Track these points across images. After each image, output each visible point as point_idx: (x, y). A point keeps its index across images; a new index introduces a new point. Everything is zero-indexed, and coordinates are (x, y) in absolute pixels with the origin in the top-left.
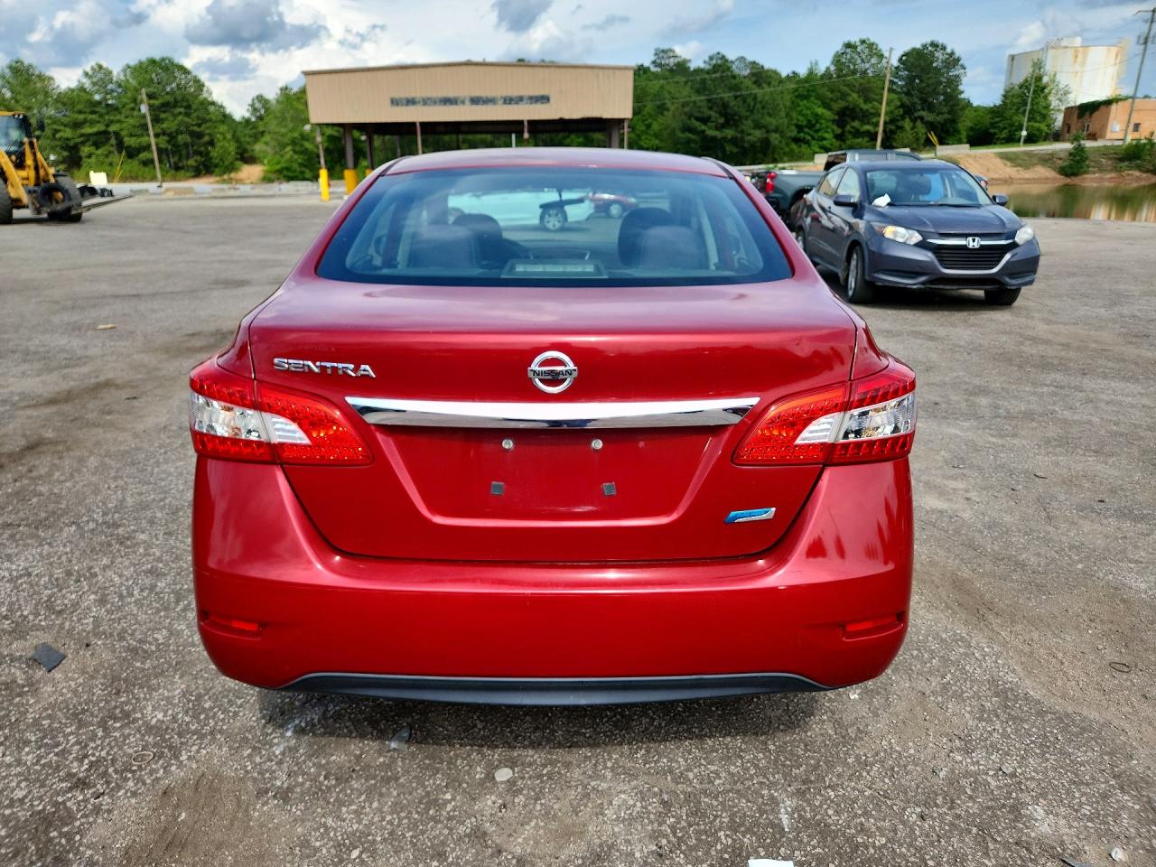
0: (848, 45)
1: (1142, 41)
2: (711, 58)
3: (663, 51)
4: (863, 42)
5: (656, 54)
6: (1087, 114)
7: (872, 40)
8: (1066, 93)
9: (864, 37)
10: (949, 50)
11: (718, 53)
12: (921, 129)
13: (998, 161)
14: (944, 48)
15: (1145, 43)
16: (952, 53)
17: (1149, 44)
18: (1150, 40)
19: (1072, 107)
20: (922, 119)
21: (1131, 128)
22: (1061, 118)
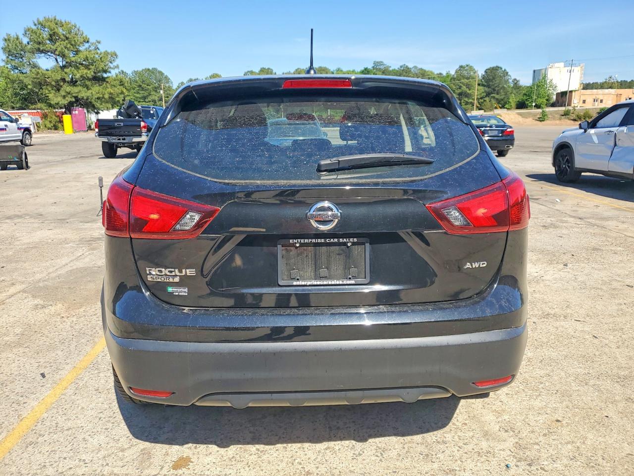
0: (461, 67)
1: (569, 71)
2: (401, 67)
3: (377, 62)
4: (467, 66)
5: (374, 64)
6: (564, 96)
7: (471, 65)
8: (556, 87)
9: (468, 64)
10: (503, 69)
11: (405, 65)
12: (493, 101)
13: (517, 115)
14: (501, 69)
15: (570, 72)
16: (505, 70)
18: (572, 71)
19: (558, 93)
20: (494, 97)
21: (582, 102)
22: (555, 97)
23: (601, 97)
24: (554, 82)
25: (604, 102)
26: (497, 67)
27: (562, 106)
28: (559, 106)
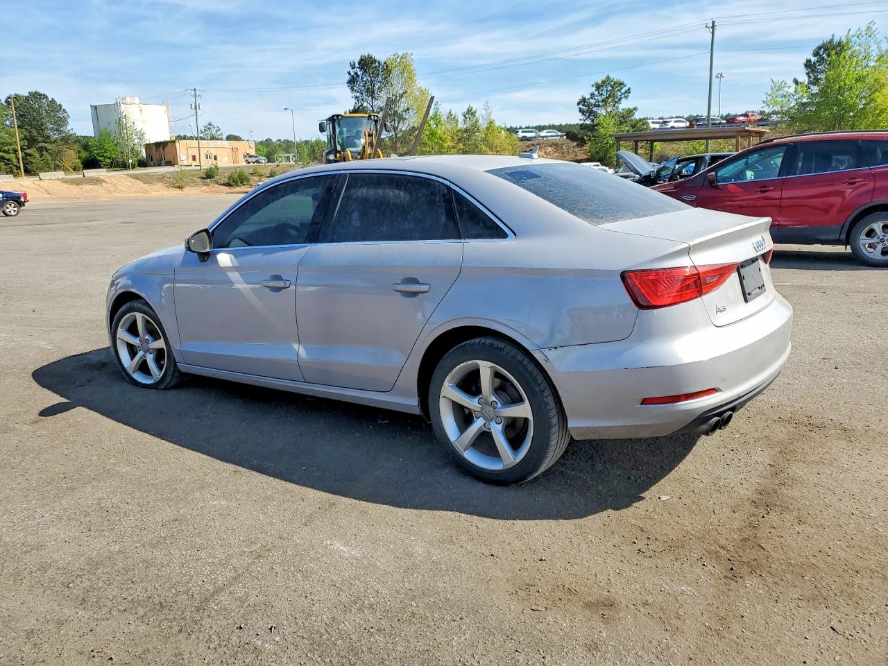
1: (193, 107)
6: (161, 149)
8: (143, 134)
10: (50, 99)
14: (47, 97)
15: (196, 108)
16: (54, 101)
17: (198, 109)
18: (197, 106)
19: (150, 144)
20: (47, 150)
21: (190, 158)
22: (144, 151)
23: (214, 152)
24: (138, 127)
25: (219, 158)
26: (36, 93)
27: (160, 165)
28: (154, 166)
